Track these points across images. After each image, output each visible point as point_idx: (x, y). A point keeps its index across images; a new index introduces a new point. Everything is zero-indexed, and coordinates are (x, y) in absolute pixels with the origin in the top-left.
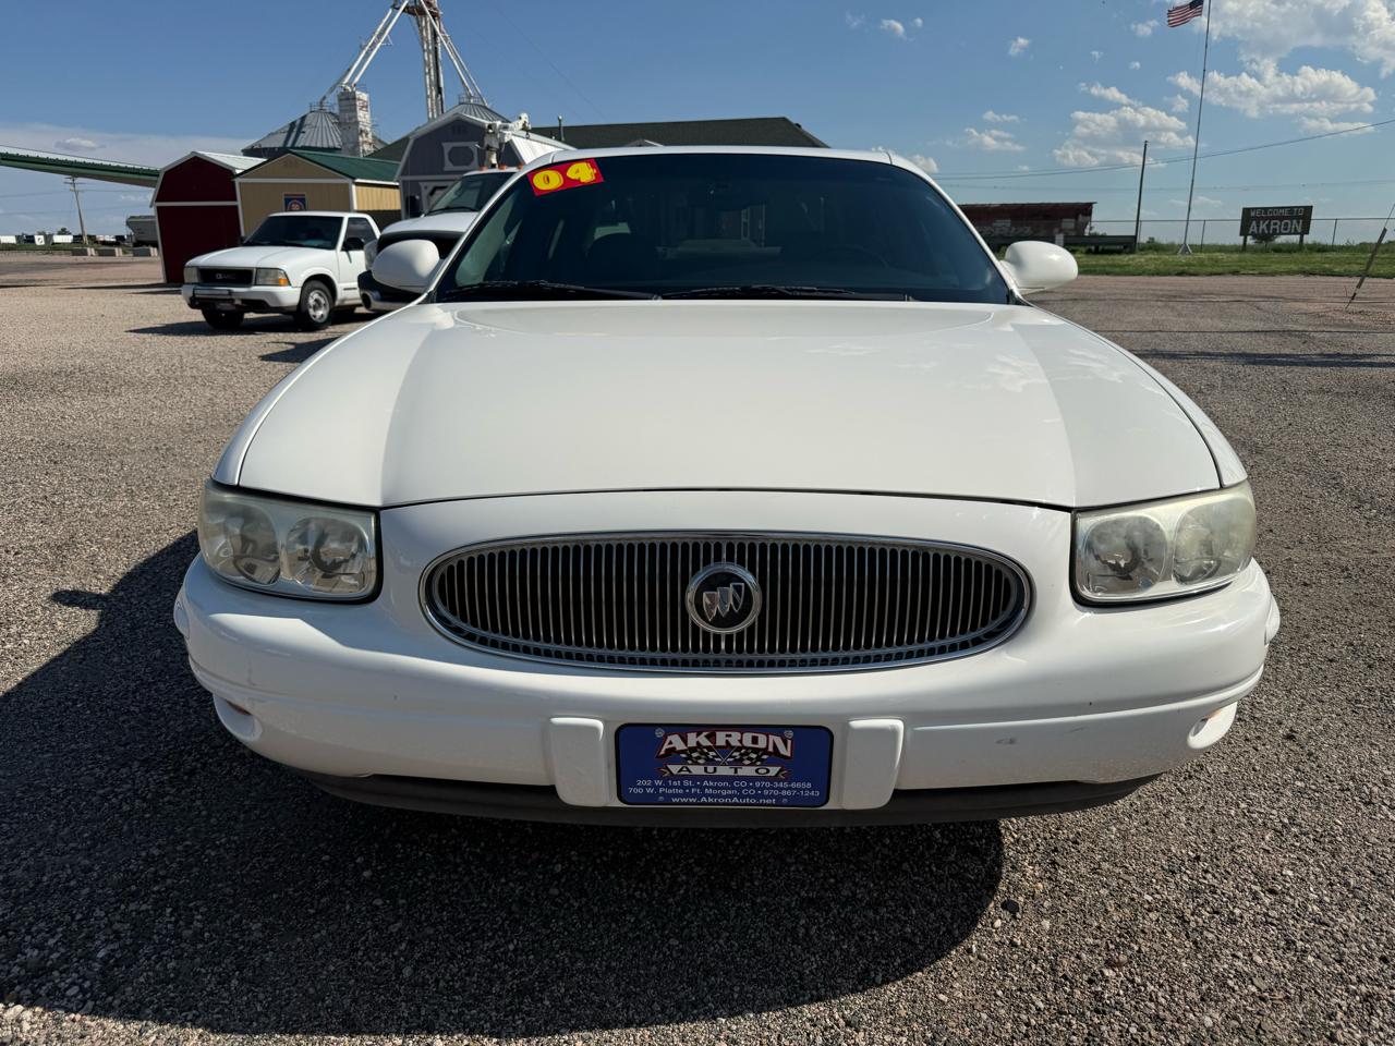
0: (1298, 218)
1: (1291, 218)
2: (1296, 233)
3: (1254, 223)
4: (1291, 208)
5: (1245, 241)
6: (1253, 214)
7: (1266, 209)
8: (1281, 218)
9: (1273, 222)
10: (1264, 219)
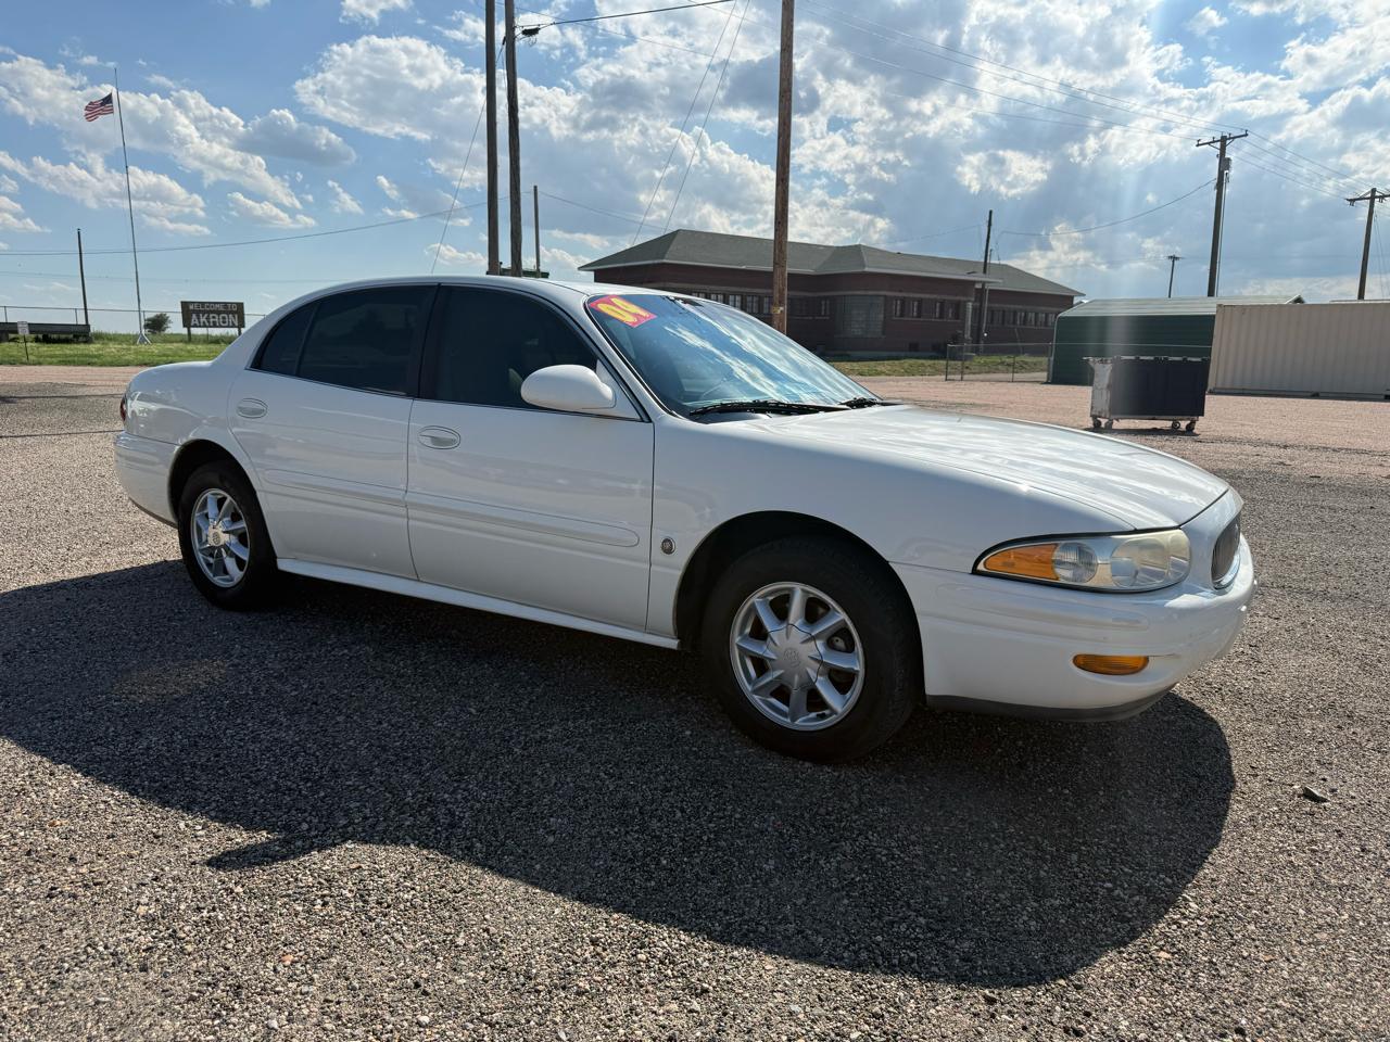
0: (233, 313)
1: (228, 313)
2: (233, 326)
3: (194, 316)
4: (226, 304)
5: (189, 331)
6: (191, 307)
7: (203, 303)
8: (219, 313)
9: (211, 315)
10: (204, 313)
